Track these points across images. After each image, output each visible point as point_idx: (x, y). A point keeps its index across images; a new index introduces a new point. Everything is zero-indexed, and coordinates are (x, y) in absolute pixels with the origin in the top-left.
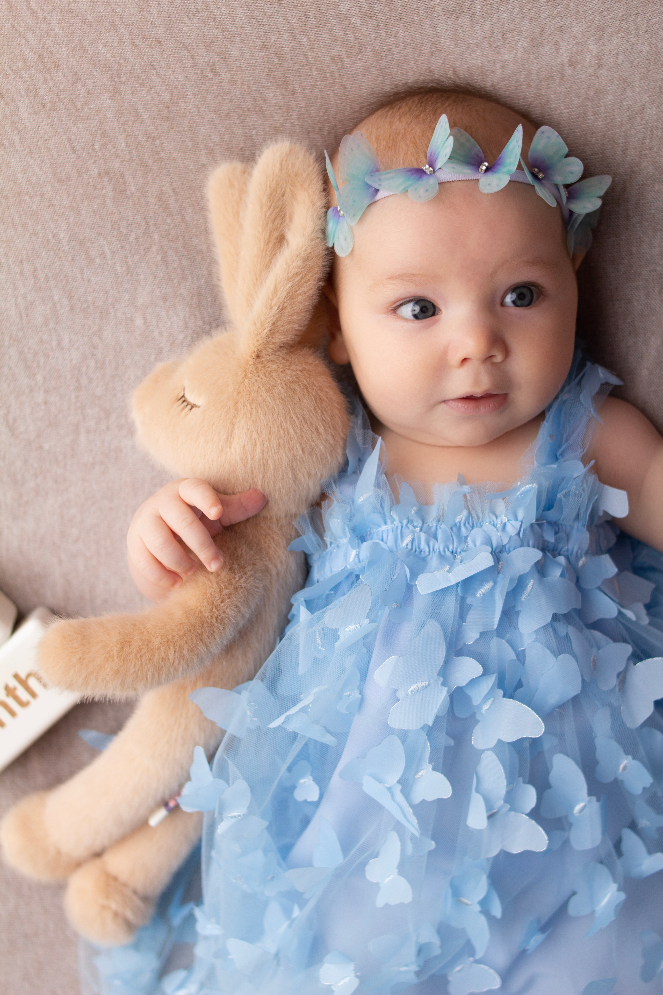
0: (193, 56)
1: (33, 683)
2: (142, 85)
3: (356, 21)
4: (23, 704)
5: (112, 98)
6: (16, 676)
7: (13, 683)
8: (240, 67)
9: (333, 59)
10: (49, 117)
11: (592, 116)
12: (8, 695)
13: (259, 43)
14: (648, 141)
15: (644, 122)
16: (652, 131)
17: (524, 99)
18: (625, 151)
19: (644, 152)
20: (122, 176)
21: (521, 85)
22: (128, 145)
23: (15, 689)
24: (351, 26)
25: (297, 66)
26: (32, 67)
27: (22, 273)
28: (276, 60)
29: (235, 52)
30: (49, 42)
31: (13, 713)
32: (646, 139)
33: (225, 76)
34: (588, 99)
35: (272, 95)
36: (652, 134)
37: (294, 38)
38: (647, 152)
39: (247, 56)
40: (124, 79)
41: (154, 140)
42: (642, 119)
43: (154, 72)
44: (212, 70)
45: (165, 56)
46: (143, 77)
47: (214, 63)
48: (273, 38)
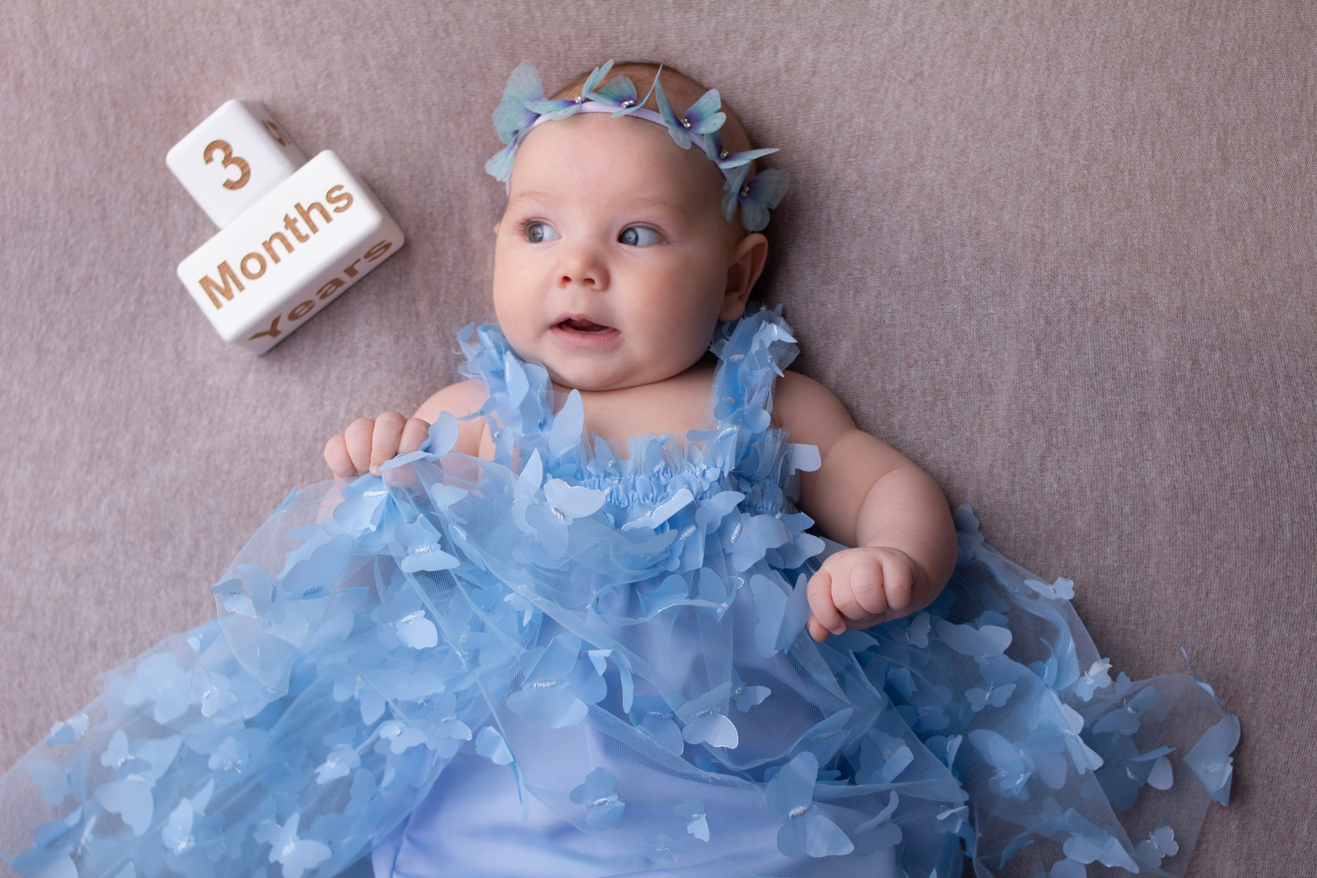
0: (429, 13)
2: (375, 33)
5: (344, 40)
8: (472, 32)
9: (561, 39)
10: (280, 50)
11: (802, 123)
13: (494, 10)
14: (854, 148)
15: (852, 130)
16: (858, 139)
17: (738, 103)
18: (831, 157)
19: (849, 159)
21: (737, 89)
22: (349, 90)
25: (526, 41)
28: (508, 30)
29: (470, 16)
32: (852, 147)
34: (800, 106)
35: (497, 65)
36: (858, 142)
37: (528, 11)
38: (852, 159)
39: (481, 21)
41: (376, 88)
42: (850, 127)
43: (389, 22)
44: (445, 29)
45: (403, 8)
46: (378, 25)
47: (448, 23)
48: (509, 8)
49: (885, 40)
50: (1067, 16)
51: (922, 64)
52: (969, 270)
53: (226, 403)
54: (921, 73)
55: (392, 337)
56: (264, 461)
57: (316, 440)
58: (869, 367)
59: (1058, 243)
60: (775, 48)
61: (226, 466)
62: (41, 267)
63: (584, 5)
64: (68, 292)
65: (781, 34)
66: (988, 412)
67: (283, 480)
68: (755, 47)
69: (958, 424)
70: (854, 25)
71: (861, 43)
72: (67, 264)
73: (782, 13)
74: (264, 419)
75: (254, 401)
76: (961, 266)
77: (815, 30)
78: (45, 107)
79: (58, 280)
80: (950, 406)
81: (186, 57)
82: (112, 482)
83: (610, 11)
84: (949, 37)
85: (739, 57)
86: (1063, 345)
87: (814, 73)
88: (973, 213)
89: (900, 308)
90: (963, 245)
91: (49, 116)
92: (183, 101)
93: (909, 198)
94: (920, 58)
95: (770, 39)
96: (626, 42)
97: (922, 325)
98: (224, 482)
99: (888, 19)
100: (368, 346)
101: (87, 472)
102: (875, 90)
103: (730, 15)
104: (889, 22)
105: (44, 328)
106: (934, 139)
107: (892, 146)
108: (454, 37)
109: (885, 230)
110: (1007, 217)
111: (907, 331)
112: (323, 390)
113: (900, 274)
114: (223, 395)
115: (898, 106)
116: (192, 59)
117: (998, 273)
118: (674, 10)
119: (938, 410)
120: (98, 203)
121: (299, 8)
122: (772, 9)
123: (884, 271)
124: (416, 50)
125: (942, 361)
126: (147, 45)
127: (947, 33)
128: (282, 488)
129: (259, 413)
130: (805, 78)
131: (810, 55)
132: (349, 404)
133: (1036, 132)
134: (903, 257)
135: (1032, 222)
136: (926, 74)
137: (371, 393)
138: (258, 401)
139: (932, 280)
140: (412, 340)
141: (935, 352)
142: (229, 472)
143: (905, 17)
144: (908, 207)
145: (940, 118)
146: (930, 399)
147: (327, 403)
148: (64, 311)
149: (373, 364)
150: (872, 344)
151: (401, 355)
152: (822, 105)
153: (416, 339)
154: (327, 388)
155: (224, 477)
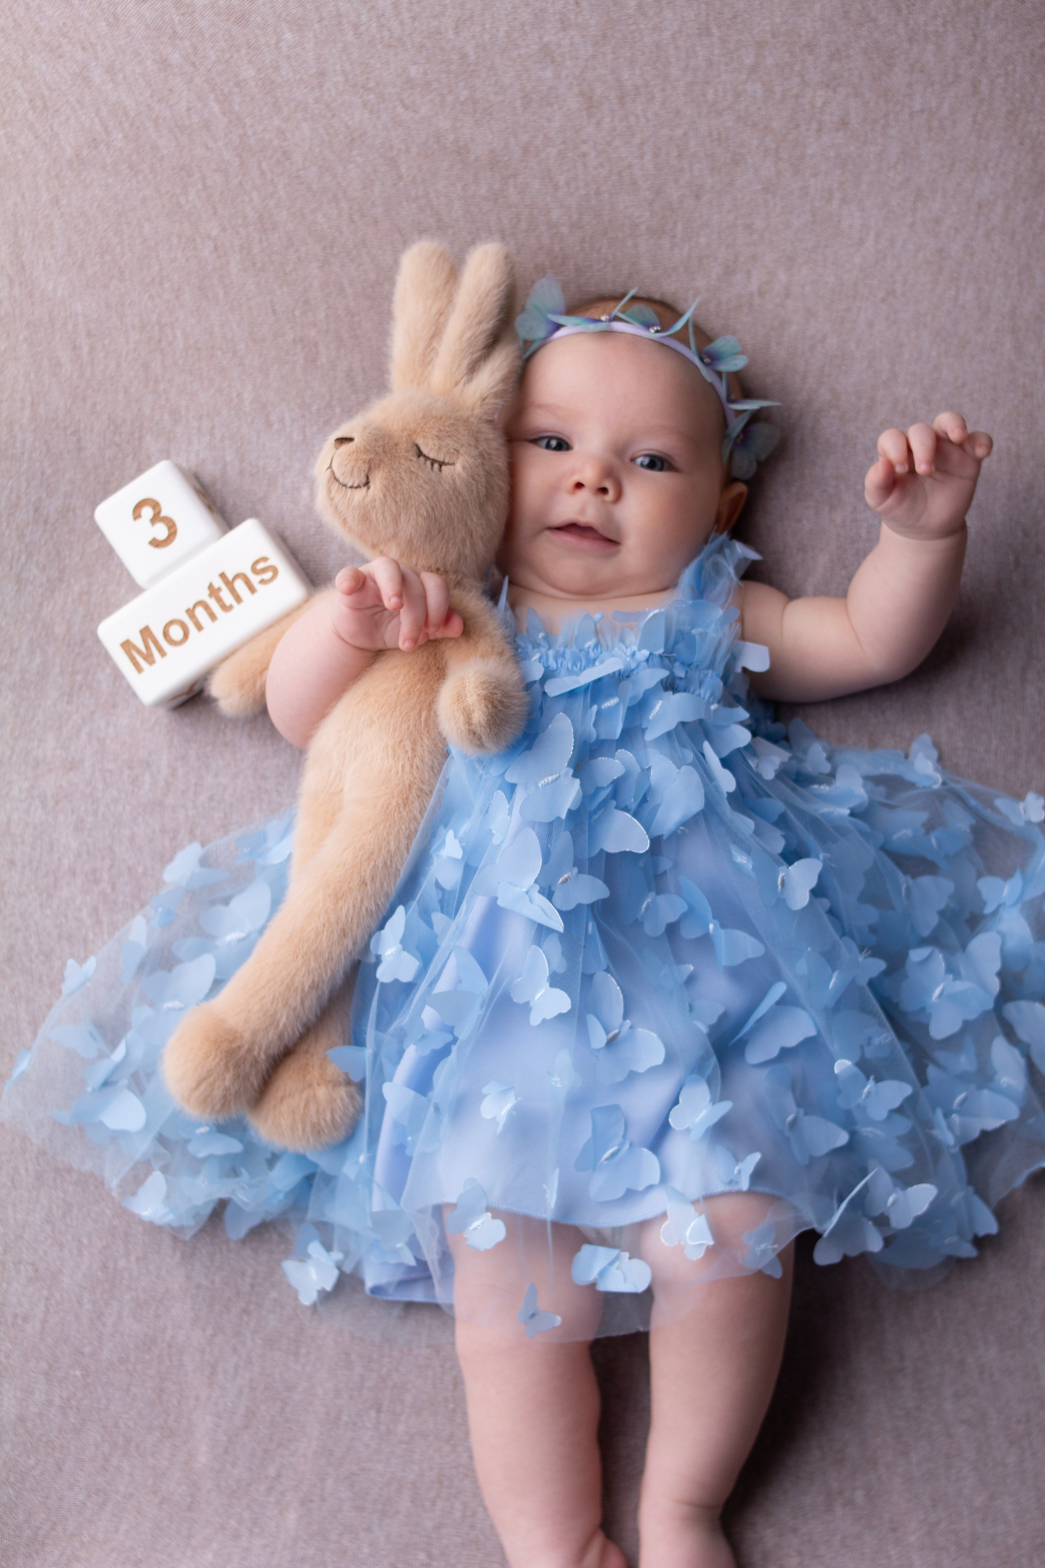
1: (240, 585)
2: (352, 260)
4: (226, 608)
5: (321, 268)
6: (223, 576)
7: (218, 583)
9: (536, 266)
10: (257, 276)
11: (775, 346)
12: (210, 595)
15: (824, 350)
16: (831, 360)
18: (804, 379)
19: (822, 379)
20: (316, 345)
22: (327, 317)
23: (219, 589)
26: (251, 225)
27: (199, 429)
30: (272, 204)
31: (213, 617)
32: (824, 368)
34: (773, 329)
36: (831, 362)
38: (825, 379)
40: (336, 252)
41: (353, 315)
42: (822, 348)
46: (354, 253)
49: (857, 260)
51: (894, 283)
54: (894, 291)
59: (1033, 456)
60: (749, 273)
62: (19, 497)
63: (557, 233)
64: (46, 522)
65: (754, 258)
68: (729, 271)
70: (826, 246)
71: (833, 264)
72: (44, 495)
73: (755, 237)
77: (787, 253)
78: (21, 337)
79: (36, 510)
81: (161, 284)
82: (92, 713)
83: (584, 238)
84: (921, 254)
85: (713, 282)
87: (787, 296)
91: (25, 346)
94: (892, 276)
95: (743, 263)
99: (861, 239)
101: (68, 703)
102: (848, 310)
103: (703, 240)
104: (861, 241)
105: (23, 558)
106: (907, 357)
107: (865, 365)
115: (870, 325)
118: (647, 237)
120: (73, 433)
121: (276, 235)
122: (743, 233)
127: (918, 251)
130: (778, 301)
131: (782, 277)
133: (1008, 346)
136: (899, 292)
143: (878, 236)
145: (913, 334)
148: (43, 541)
152: (794, 328)
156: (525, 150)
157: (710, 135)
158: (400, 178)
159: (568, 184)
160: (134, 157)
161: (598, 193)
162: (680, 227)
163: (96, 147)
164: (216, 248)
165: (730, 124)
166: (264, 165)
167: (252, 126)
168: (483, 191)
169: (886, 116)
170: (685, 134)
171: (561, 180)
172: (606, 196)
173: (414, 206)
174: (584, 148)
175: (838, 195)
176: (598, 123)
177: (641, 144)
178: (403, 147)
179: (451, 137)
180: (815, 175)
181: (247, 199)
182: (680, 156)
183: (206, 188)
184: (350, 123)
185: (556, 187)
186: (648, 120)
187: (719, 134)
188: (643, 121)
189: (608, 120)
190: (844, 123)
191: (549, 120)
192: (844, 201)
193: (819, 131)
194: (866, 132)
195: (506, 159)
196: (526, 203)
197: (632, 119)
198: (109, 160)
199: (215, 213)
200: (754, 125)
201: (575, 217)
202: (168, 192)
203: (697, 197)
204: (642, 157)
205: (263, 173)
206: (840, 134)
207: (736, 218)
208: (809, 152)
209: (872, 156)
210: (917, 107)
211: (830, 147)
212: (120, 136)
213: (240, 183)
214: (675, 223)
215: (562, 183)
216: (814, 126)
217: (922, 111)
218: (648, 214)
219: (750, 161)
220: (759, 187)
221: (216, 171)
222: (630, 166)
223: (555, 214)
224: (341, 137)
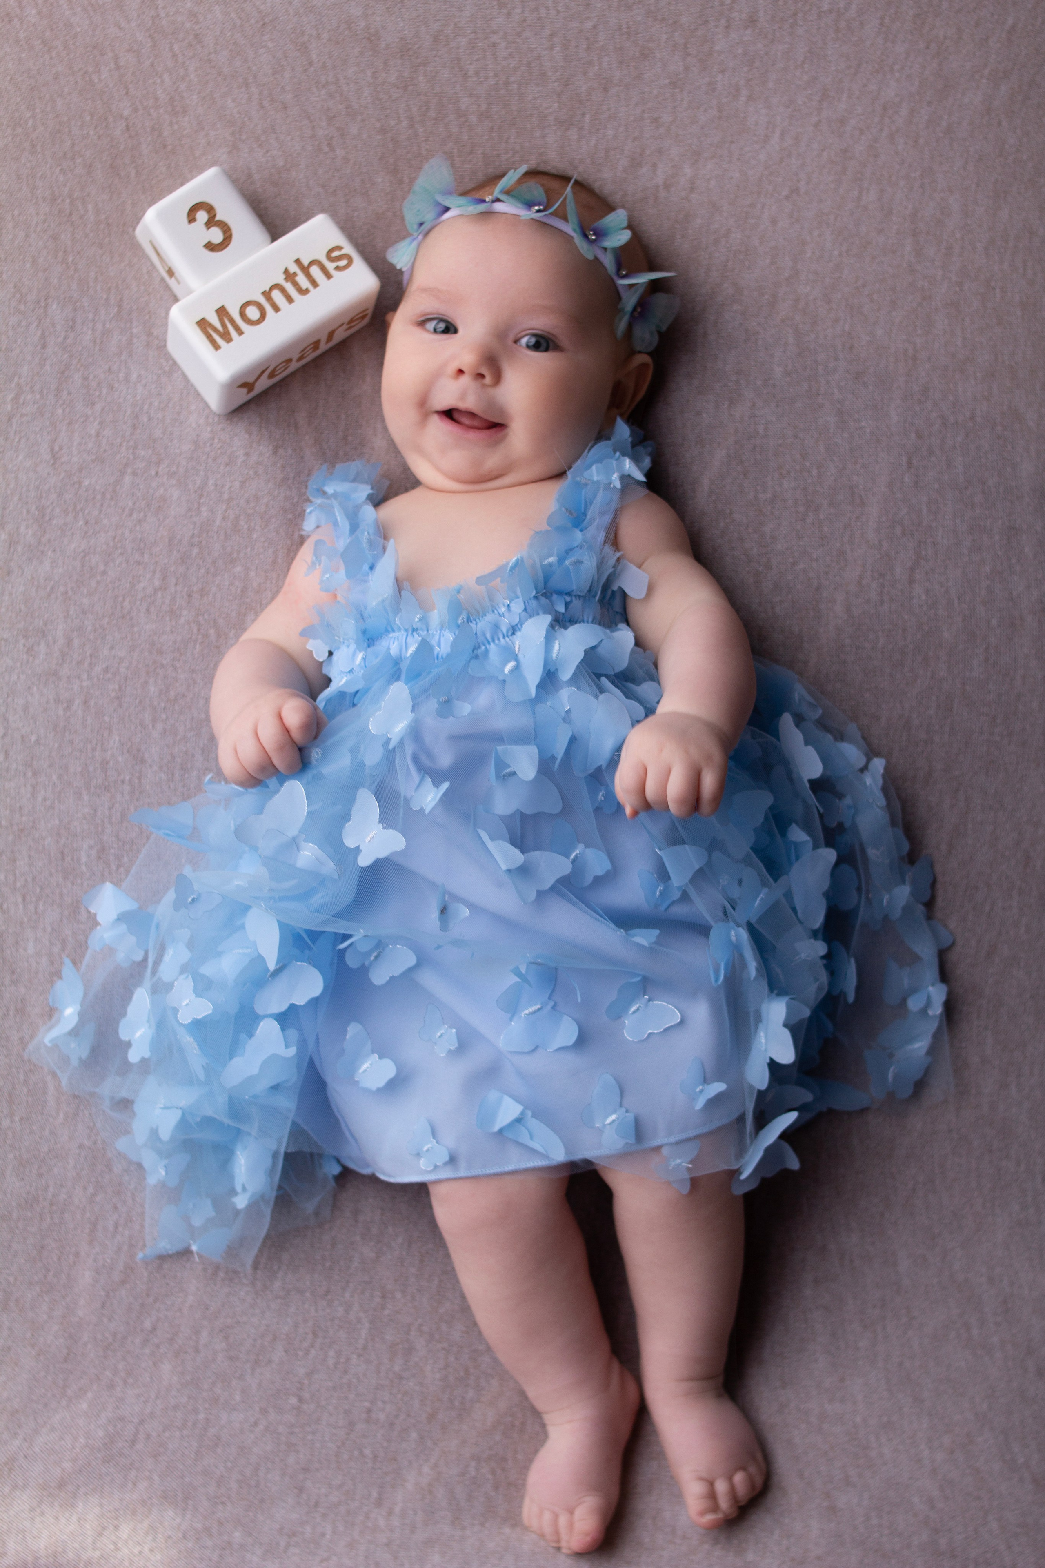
0: (313, 127)
2: (260, 146)
3: (473, 119)
5: (230, 152)
8: (356, 147)
13: (378, 125)
24: (467, 124)
25: (409, 156)
26: (162, 107)
28: (391, 146)
29: (354, 131)
30: (183, 87)
33: (340, 153)
35: (380, 180)
37: (411, 126)
39: (365, 136)
40: (244, 137)
43: (274, 136)
44: (329, 144)
45: (288, 122)
46: (263, 138)
47: (332, 138)
48: (393, 123)
49: (762, 157)
50: (941, 135)
51: (798, 181)
52: (842, 384)
53: (102, 505)
54: (797, 189)
55: (271, 447)
56: (139, 563)
57: (192, 545)
58: (742, 476)
59: (929, 359)
60: (655, 166)
61: (102, 567)
63: (466, 122)
65: (660, 151)
66: (858, 523)
67: (157, 583)
68: (635, 164)
69: (829, 535)
70: (732, 142)
71: (738, 159)
73: (662, 130)
74: (140, 522)
75: (130, 504)
76: (833, 380)
77: (693, 147)
80: (822, 516)
81: (73, 159)
83: (492, 128)
84: (825, 154)
85: (619, 174)
86: (933, 459)
87: (692, 189)
88: (847, 328)
89: (774, 419)
90: (836, 359)
92: (68, 201)
93: (783, 313)
94: (796, 174)
95: (649, 156)
96: (507, 160)
97: (795, 437)
98: (98, 583)
99: (766, 136)
100: (247, 455)
102: (752, 205)
103: (610, 132)
104: (767, 138)
106: (809, 255)
107: (768, 261)
108: (338, 152)
109: (760, 342)
110: (879, 332)
111: (780, 442)
112: (201, 496)
113: (774, 386)
114: (99, 497)
115: (774, 222)
116: (79, 160)
117: (871, 387)
118: (555, 128)
119: (809, 520)
121: (186, 119)
122: (650, 126)
123: (759, 383)
124: (300, 165)
125: (814, 472)
126: (33, 146)
127: (823, 150)
128: (156, 591)
129: (135, 516)
130: (683, 194)
131: (688, 171)
132: (226, 511)
133: (908, 248)
134: (778, 370)
135: (904, 337)
136: (802, 190)
137: (248, 502)
138: (134, 504)
139: (806, 393)
140: (290, 451)
141: (808, 464)
142: (104, 573)
143: (783, 133)
144: (783, 321)
145: (816, 233)
146: (801, 509)
147: (204, 509)
149: (251, 473)
150: (746, 454)
151: (279, 465)
152: (699, 221)
153: (294, 450)
154: (205, 494)
155: (99, 578)
156: (436, 39)
157: (620, 28)
158: (311, 64)
159: (477, 73)
160: (48, 33)
161: (507, 84)
162: (587, 119)
163: (10, 21)
164: (128, 128)
165: (639, 18)
166: (176, 48)
167: (164, 7)
168: (393, 79)
169: (795, 14)
170: (595, 27)
171: (471, 70)
172: (515, 86)
173: (323, 92)
174: (495, 38)
175: (744, 92)
176: (509, 14)
177: (551, 35)
178: (314, 33)
179: (362, 24)
180: (722, 72)
181: (159, 81)
182: (588, 48)
183: (118, 68)
184: (262, 8)
185: (466, 76)
186: (558, 12)
187: (629, 28)
188: (553, 12)
189: (518, 11)
190: (752, 21)
191: (460, 10)
192: (750, 98)
193: (727, 27)
194: (774, 30)
195: (416, 47)
196: (435, 91)
197: (543, 11)
198: (22, 35)
199: (127, 93)
200: (663, 20)
201: (484, 106)
202: (80, 70)
203: (605, 89)
204: (551, 48)
205: (175, 56)
206: (749, 32)
207: (643, 111)
208: (717, 48)
209: (779, 53)
210: (826, 7)
211: (738, 43)
212: (34, 12)
213: (152, 65)
214: (583, 115)
215: (471, 72)
216: (723, 22)
217: (830, 11)
218: (556, 105)
219: (658, 55)
220: (667, 81)
221: (129, 51)
222: (539, 58)
223: (464, 103)
224: (253, 21)
